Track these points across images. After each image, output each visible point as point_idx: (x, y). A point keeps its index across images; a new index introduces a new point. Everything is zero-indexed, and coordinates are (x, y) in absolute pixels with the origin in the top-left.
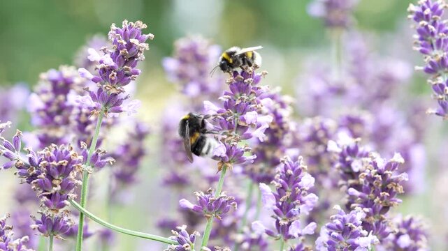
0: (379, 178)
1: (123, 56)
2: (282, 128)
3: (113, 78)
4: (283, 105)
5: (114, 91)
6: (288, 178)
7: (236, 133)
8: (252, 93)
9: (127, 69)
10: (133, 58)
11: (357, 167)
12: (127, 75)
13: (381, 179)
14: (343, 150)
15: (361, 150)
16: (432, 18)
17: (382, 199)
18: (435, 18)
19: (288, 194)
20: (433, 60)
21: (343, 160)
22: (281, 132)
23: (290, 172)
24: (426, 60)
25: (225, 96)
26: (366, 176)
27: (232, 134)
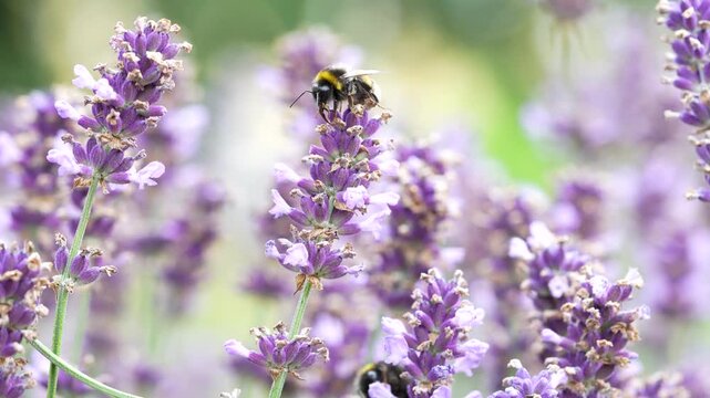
0: (595, 314)
1: (133, 83)
2: (434, 212)
3: (114, 123)
4: (439, 168)
5: (116, 145)
6: (433, 310)
7: (331, 222)
8: (361, 151)
9: (141, 106)
10: (153, 85)
11: (558, 288)
12: (142, 116)
13: (598, 315)
14: (537, 256)
15: (569, 257)
16: (699, 25)
17: (601, 351)
18: (704, 24)
19: (433, 338)
20: (697, 101)
21: (536, 276)
22: (431, 218)
23: (437, 298)
24: (684, 101)
25: (313, 156)
26: (574, 308)
27: (321, 225)
